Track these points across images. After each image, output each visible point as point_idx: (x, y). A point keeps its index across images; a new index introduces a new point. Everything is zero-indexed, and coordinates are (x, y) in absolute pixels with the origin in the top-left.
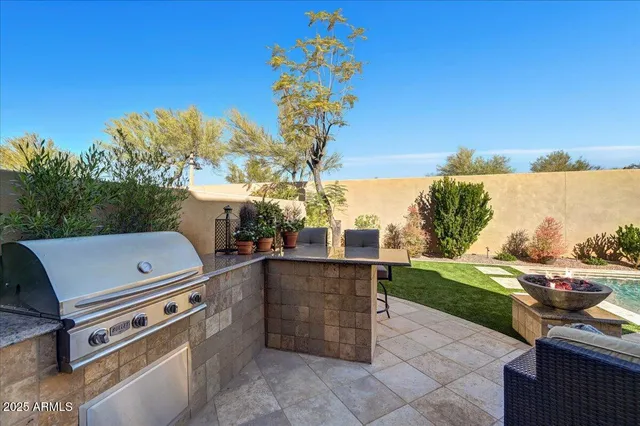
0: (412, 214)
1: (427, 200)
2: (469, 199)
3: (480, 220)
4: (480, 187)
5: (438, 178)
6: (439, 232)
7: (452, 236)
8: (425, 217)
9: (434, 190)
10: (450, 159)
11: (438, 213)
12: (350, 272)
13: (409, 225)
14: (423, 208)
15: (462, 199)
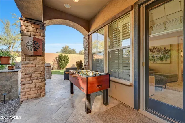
0: (54, 61)
1: (58, 58)
2: (65, 58)
3: (67, 62)
4: (67, 56)
5: (60, 54)
6: (60, 64)
7: (62, 65)
8: (57, 62)
9: (59, 56)
10: (63, 47)
11: (60, 61)
12: (48, 68)
13: (54, 63)
14: (57, 60)
15: (64, 58)
